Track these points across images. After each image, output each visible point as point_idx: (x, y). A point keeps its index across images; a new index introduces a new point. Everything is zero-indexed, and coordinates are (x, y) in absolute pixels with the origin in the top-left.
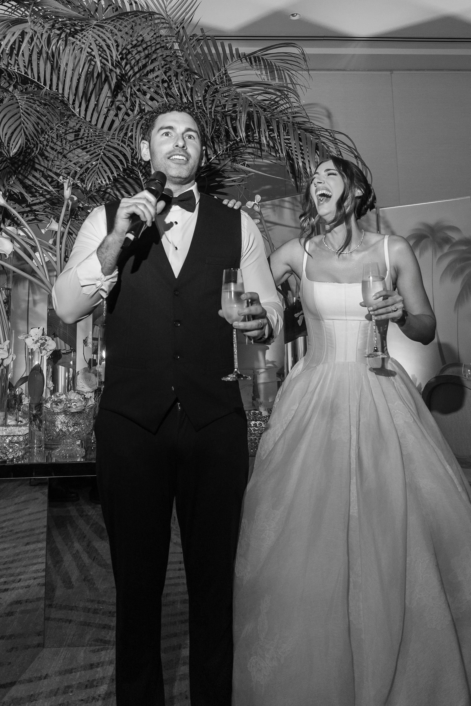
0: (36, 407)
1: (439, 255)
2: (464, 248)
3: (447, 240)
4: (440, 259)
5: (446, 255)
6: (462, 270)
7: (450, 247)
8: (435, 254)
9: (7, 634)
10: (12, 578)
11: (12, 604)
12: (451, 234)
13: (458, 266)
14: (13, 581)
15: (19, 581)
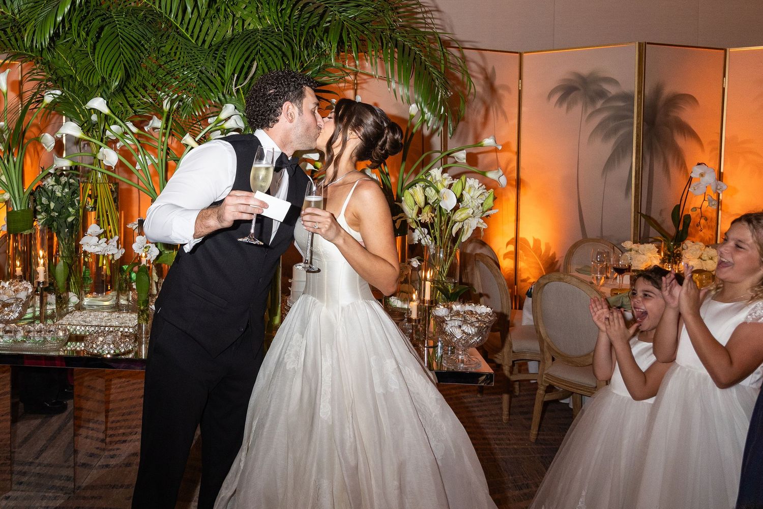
1: (590, 111)
2: (621, 104)
3: (602, 94)
4: (591, 115)
5: (599, 111)
6: (616, 130)
7: (603, 103)
8: (586, 110)
9: (126, 484)
10: (129, 430)
11: (129, 456)
12: (607, 87)
13: (612, 125)
14: (131, 433)
15: (135, 434)
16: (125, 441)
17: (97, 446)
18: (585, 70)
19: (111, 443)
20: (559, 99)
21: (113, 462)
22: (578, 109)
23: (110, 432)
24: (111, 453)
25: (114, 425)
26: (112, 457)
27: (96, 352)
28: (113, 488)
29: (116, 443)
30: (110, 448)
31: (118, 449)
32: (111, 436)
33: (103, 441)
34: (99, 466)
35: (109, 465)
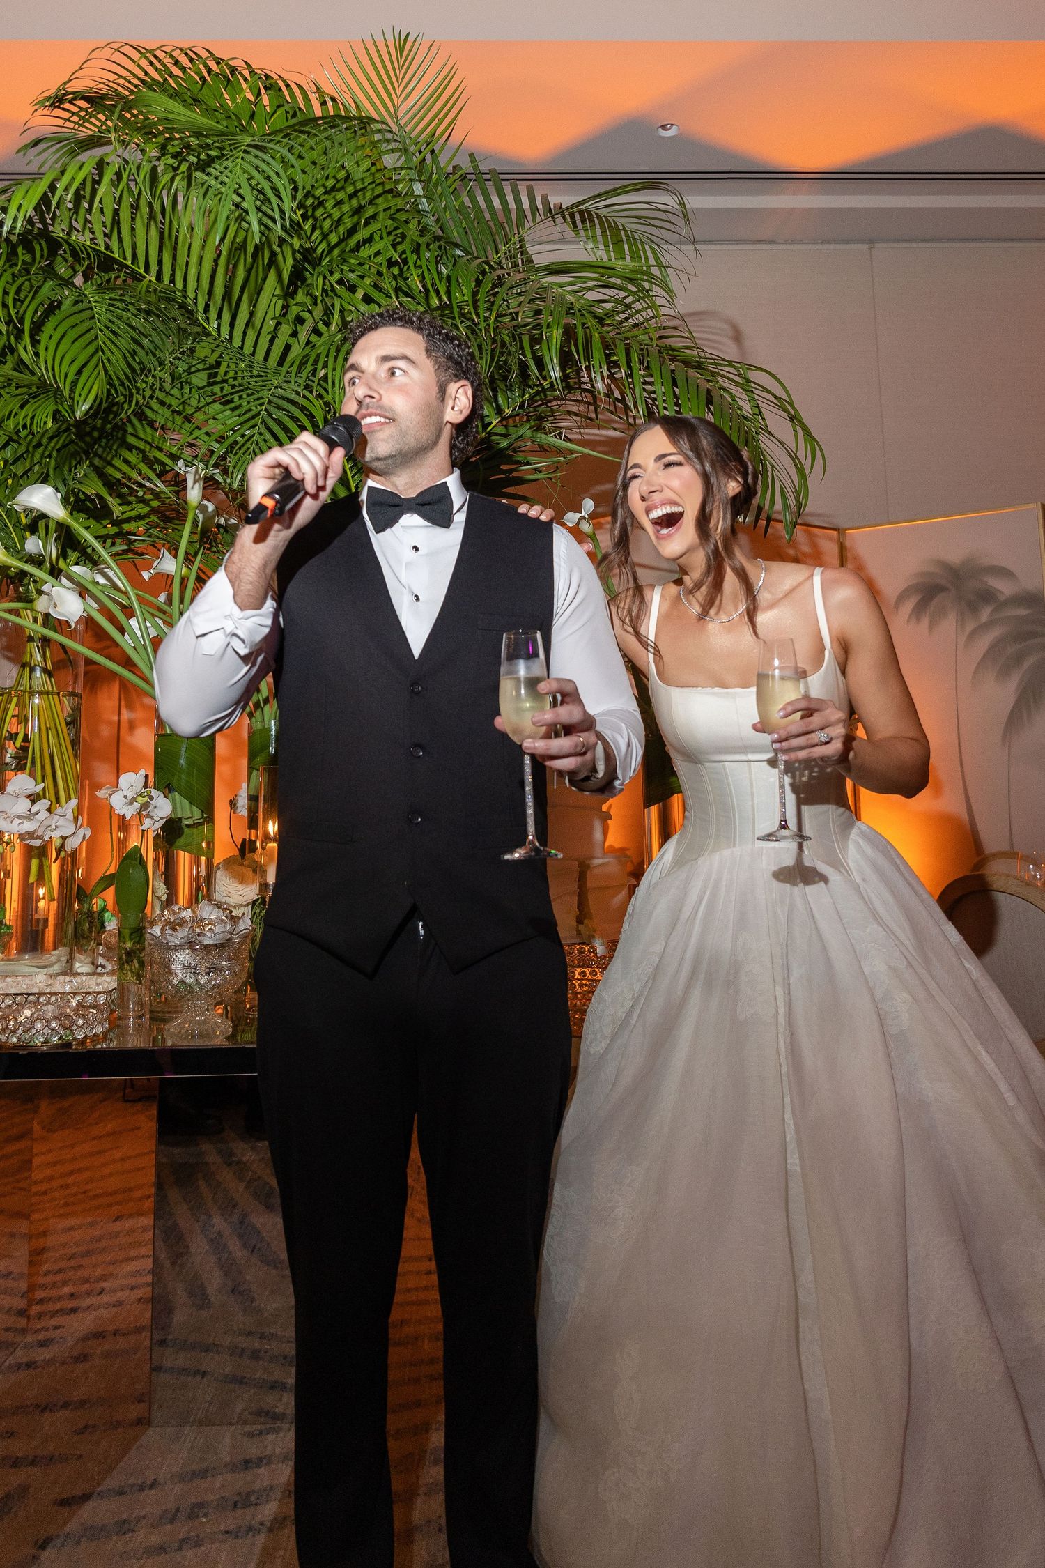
0: (131, 934)
1: (970, 626)
2: (1023, 612)
3: (987, 596)
4: (973, 634)
5: (985, 626)
6: (1019, 658)
7: (993, 611)
8: (963, 624)
9: (75, 1399)
10: (87, 1286)
11: (85, 1339)
12: (996, 583)
13: (1011, 649)
14: (89, 1293)
15: (101, 1293)
16: (73, 1310)
17: (9, 1325)
18: (954, 555)
19: (40, 1316)
20: (914, 609)
21: (44, 1355)
22: (948, 625)
23: (40, 1294)
24: (42, 1336)
25: (49, 1279)
26: (43, 1344)
27: (15, 1040)
28: (42, 1411)
29: (53, 1314)
30: (39, 1326)
31: (56, 1328)
32: (41, 1301)
33: (22, 1313)
34: (11, 1366)
35: (35, 1362)
